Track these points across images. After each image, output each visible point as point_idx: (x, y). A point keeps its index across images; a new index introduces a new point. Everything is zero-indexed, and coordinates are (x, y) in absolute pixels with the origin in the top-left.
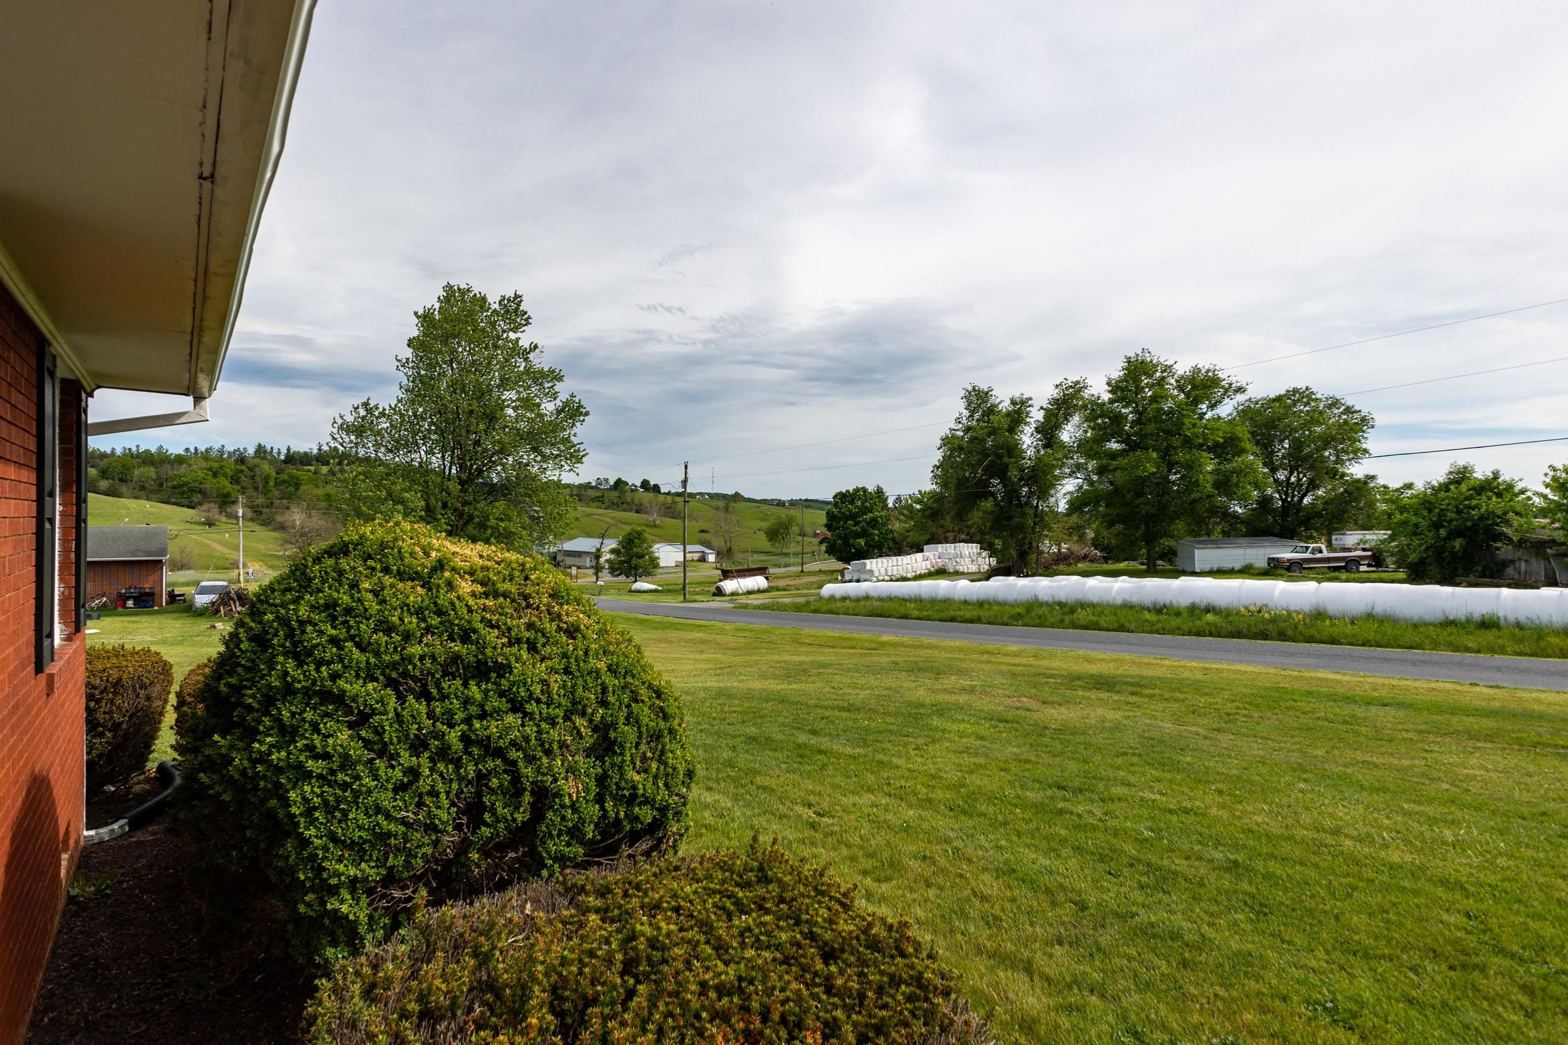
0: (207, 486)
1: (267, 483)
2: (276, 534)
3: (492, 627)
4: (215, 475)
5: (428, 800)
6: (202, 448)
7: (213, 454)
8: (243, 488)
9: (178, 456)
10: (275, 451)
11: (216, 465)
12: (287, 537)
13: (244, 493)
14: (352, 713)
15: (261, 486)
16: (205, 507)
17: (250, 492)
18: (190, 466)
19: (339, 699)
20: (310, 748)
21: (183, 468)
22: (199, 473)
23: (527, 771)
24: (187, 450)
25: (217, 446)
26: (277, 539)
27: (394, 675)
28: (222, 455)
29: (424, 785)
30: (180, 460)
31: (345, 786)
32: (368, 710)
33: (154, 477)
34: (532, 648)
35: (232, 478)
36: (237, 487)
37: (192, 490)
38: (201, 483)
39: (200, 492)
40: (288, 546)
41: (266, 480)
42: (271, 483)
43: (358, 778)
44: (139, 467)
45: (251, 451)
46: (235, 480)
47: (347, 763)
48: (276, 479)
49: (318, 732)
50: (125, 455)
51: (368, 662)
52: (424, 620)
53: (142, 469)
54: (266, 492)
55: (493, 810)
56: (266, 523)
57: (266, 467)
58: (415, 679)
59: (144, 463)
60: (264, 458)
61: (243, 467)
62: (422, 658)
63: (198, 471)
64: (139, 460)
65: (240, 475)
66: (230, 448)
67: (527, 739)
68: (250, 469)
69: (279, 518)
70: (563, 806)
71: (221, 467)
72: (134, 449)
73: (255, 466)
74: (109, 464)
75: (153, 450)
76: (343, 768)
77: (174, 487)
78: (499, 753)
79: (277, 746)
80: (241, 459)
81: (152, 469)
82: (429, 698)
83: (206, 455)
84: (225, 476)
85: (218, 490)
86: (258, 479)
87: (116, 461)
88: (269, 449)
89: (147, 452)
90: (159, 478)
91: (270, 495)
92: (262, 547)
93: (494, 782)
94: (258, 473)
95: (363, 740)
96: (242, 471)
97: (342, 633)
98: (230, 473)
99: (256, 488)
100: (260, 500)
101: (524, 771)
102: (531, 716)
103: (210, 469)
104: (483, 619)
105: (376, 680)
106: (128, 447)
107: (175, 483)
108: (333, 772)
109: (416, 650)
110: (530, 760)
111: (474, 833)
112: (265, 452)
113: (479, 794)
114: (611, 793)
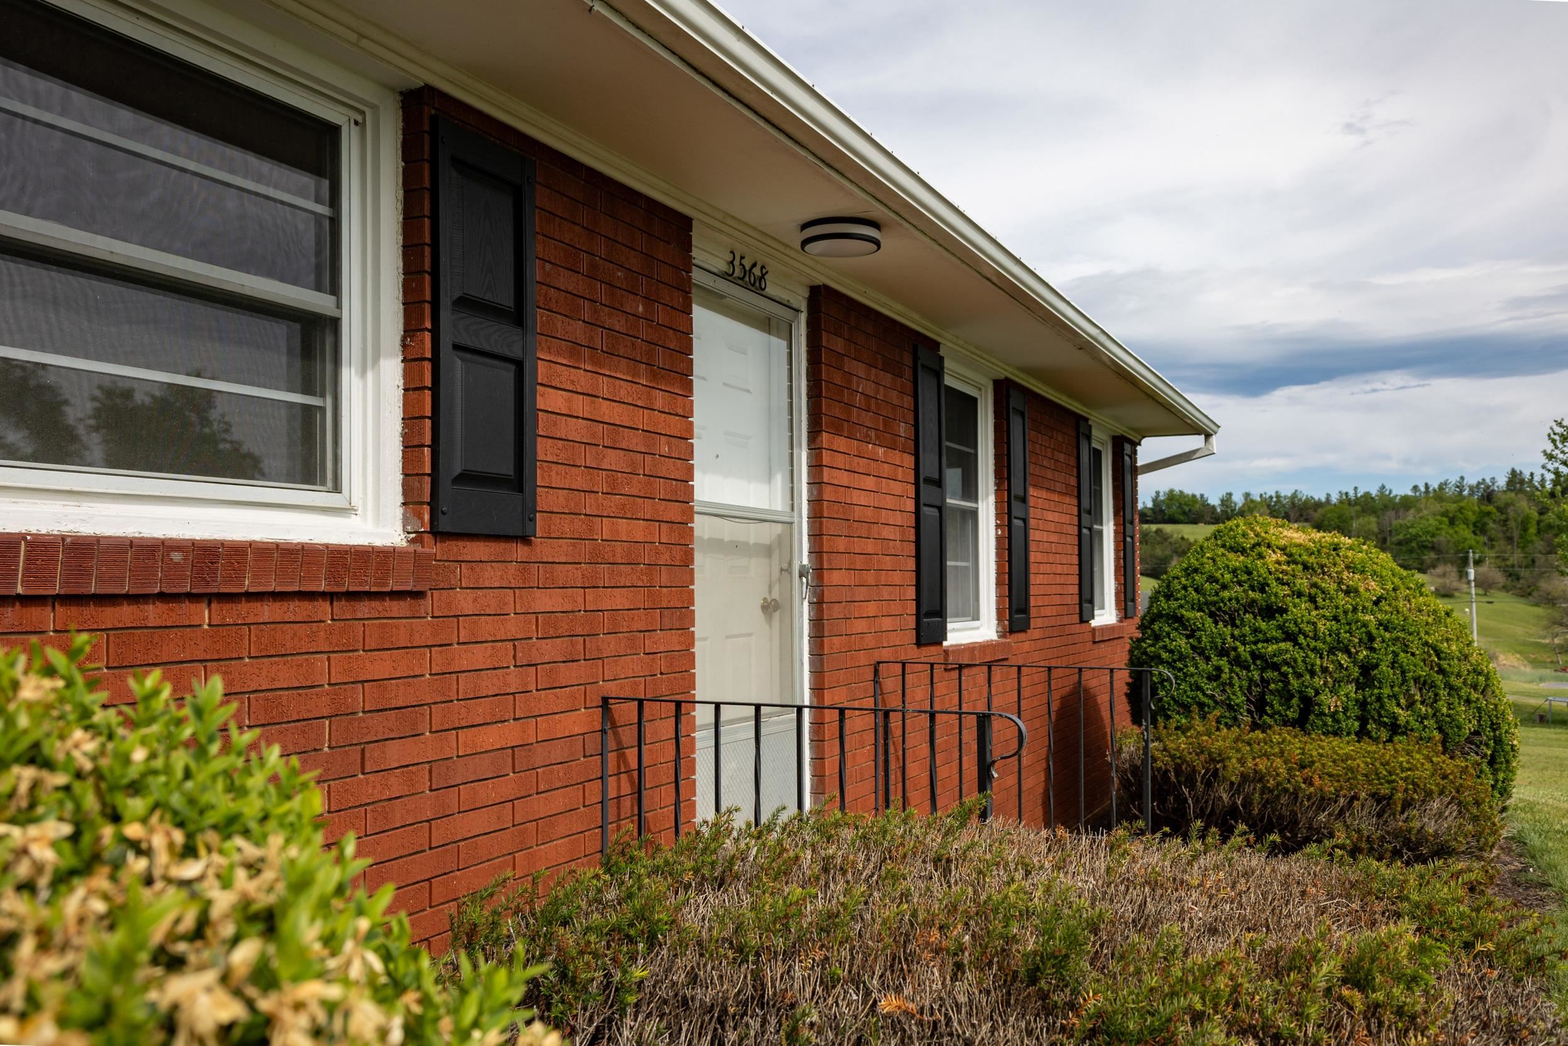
0: (1442, 539)
1: (1525, 530)
2: (1539, 611)
3: (1284, 584)
4: (1452, 522)
5: (1227, 688)
6: (1434, 485)
7: (1450, 491)
8: (1491, 540)
9: (1405, 498)
10: (1537, 478)
11: (1453, 507)
12: (1557, 615)
13: (1492, 547)
14: (1187, 630)
15: (1516, 534)
16: (1440, 570)
17: (1501, 544)
18: (1420, 510)
19: (1179, 620)
20: (1165, 647)
21: (1411, 515)
22: (1432, 521)
23: (1295, 683)
24: (1415, 488)
25: (1454, 479)
26: (1539, 617)
27: (1213, 609)
28: (1461, 491)
29: (1225, 676)
30: (1406, 503)
31: (1180, 670)
32: (1195, 628)
33: (1376, 530)
34: (1312, 599)
35: (1475, 524)
36: (1483, 539)
37: (1423, 547)
38: (1433, 536)
39: (1433, 548)
40: (1558, 629)
41: (1524, 525)
42: (1533, 530)
43: (1186, 666)
44: (1358, 517)
45: (1502, 482)
46: (1479, 528)
47: (1182, 658)
48: (1539, 522)
49: (1169, 637)
50: (1341, 502)
51: (1199, 601)
52: (1237, 577)
53: (1361, 520)
54: (1524, 544)
55: (1272, 706)
56: (1526, 594)
57: (1523, 504)
58: (1225, 613)
59: (1363, 511)
60: (1521, 491)
61: (1490, 508)
62: (1230, 600)
63: (1427, 520)
64: (1358, 508)
65: (1486, 520)
66: (1471, 480)
67: (1295, 660)
68: (1500, 510)
69: (1543, 585)
70: (1322, 714)
71: (1461, 510)
72: (1352, 494)
73: (1507, 505)
74: (1324, 516)
75: (1374, 492)
76: (1180, 660)
77: (1400, 543)
78: (1276, 667)
79: (1151, 646)
80: (1488, 495)
81: (1373, 519)
82: (1234, 625)
83: (1440, 494)
84: (1466, 522)
85: (1457, 544)
86: (1512, 524)
87: (1332, 511)
88: (1527, 476)
89: (1367, 495)
90: (1381, 531)
91: (1530, 549)
92: (1519, 631)
93: (1272, 686)
94: (1512, 514)
95: (1191, 645)
96: (1489, 514)
97: (1188, 583)
98: (1472, 517)
99: (1510, 539)
100: (1516, 557)
101: (1292, 681)
102: (1300, 645)
103: (1445, 514)
104: (1278, 579)
105: (1204, 611)
106: (1344, 491)
107: (1401, 537)
108: (1175, 661)
109: (1226, 594)
110: (1299, 676)
111: (1260, 719)
112: (1522, 482)
113: (1263, 694)
114: (1373, 717)
